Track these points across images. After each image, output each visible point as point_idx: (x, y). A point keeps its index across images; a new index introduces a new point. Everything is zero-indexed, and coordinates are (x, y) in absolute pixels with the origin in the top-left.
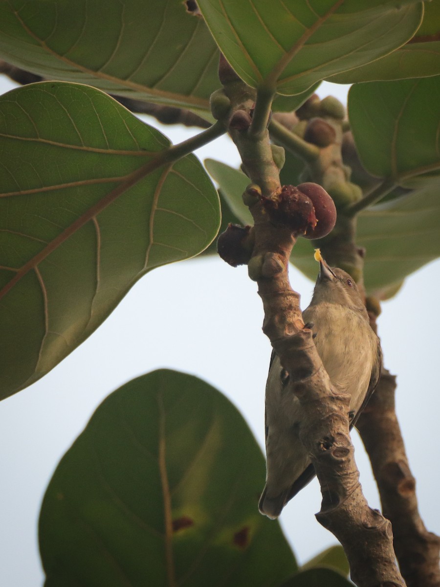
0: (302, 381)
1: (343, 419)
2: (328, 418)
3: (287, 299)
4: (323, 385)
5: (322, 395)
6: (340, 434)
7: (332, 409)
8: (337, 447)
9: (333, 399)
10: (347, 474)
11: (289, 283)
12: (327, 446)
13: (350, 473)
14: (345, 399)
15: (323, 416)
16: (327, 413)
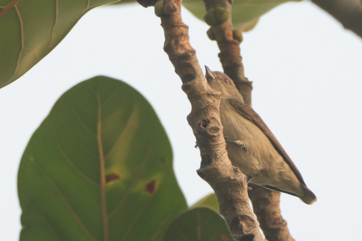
0: (189, 83)
1: (216, 108)
2: (206, 107)
3: (180, 29)
4: (202, 85)
5: (202, 93)
6: (213, 118)
7: (209, 101)
8: (212, 127)
9: (209, 95)
10: (217, 144)
11: (181, 18)
12: (205, 126)
13: (220, 144)
14: (217, 95)
15: (203, 106)
16: (205, 104)
